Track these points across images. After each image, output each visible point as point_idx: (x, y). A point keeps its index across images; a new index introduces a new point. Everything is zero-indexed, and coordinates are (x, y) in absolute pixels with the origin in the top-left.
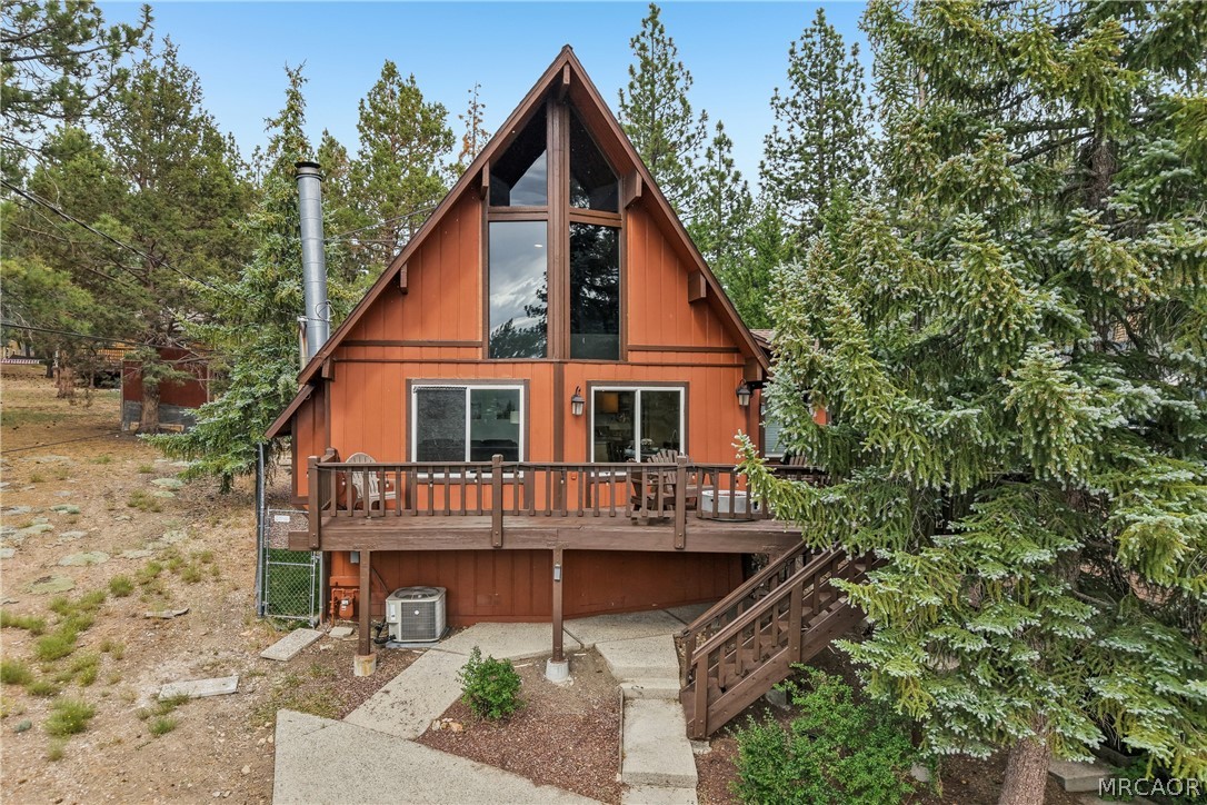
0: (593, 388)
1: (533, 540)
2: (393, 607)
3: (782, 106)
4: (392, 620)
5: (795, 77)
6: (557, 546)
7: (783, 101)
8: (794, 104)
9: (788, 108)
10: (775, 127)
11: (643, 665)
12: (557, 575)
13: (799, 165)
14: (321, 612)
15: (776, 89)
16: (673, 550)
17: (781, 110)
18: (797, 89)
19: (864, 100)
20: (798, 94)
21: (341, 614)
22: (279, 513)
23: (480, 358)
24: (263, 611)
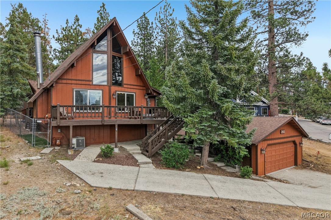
0: (117, 92)
1: (111, 122)
2: (74, 140)
3: (135, 34)
4: (74, 143)
5: (139, 27)
6: (116, 124)
7: (136, 32)
8: (138, 34)
9: (137, 34)
10: (134, 39)
11: (133, 148)
12: (117, 129)
13: (140, 49)
14: (50, 144)
15: (134, 30)
16: (140, 124)
17: (135, 35)
18: (139, 30)
19: (154, 35)
20: (139, 32)
21: (57, 144)
22: (39, 120)
23: (91, 84)
24: (33, 145)
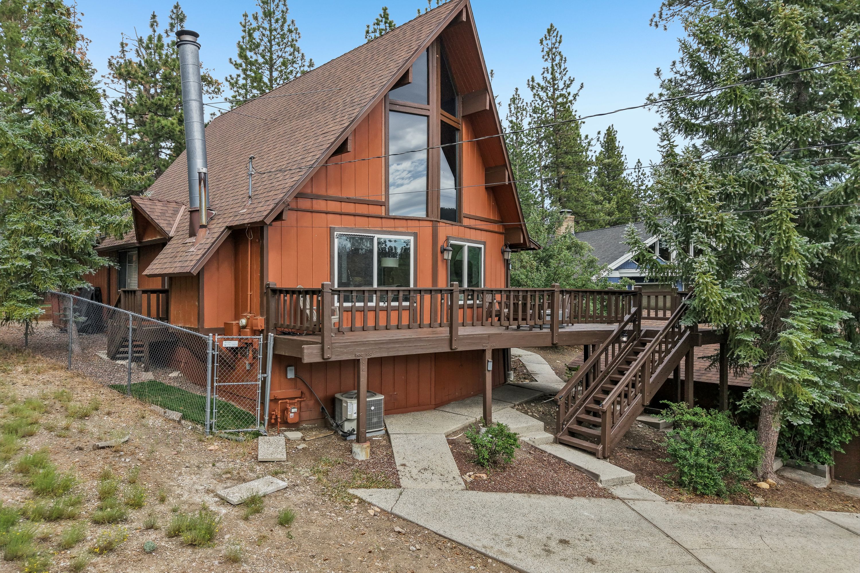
0: (450, 241)
1: (474, 344)
4: (350, 416)
6: (489, 348)
11: (525, 425)
12: (490, 366)
14: (267, 424)
16: (550, 345)
21: (289, 421)
22: (228, 339)
23: (383, 214)
24: (211, 428)
